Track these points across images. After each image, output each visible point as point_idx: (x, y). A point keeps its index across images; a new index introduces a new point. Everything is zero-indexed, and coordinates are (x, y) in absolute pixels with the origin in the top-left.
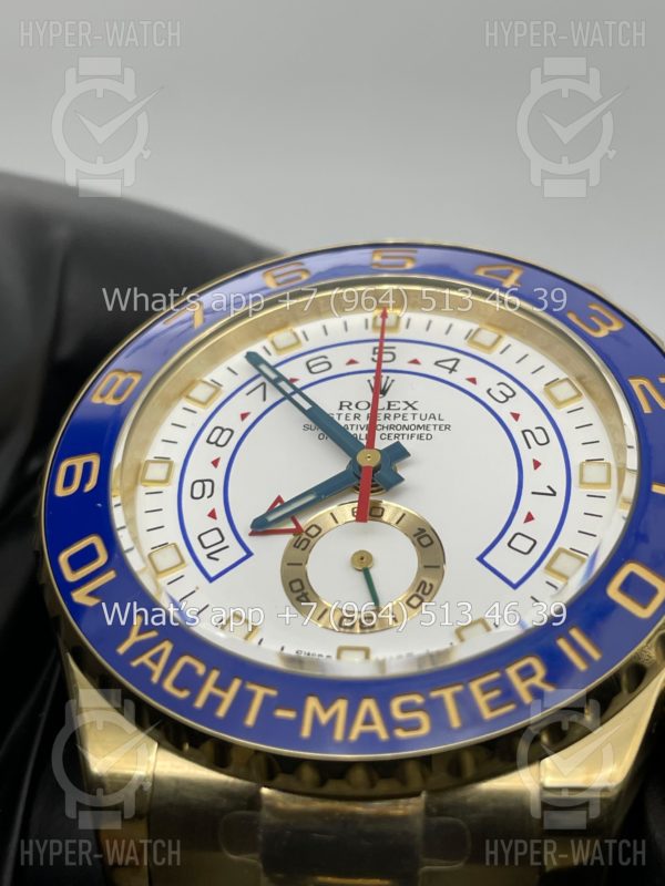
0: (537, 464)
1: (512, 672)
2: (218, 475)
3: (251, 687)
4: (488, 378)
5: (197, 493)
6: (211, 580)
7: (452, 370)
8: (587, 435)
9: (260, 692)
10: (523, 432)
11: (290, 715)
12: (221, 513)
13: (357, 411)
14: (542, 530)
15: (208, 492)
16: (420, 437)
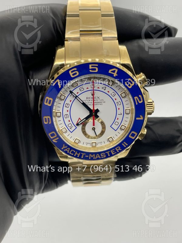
0: (119, 109)
1: (116, 149)
2: (68, 113)
3: (82, 153)
4: (111, 91)
5: (66, 117)
6: (71, 132)
7: (105, 89)
8: (127, 102)
9: (83, 154)
10: (117, 102)
11: (88, 156)
12: (70, 121)
13: (89, 99)
14: (119, 121)
15: (68, 117)
16: (100, 104)
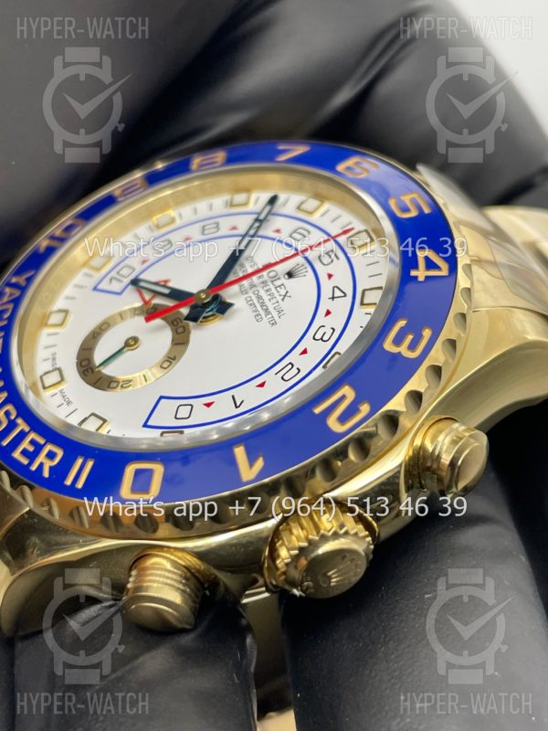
0: (262, 385)
6: (94, 289)
7: (333, 298)
10: (290, 363)
14: (200, 416)
16: (257, 315)
